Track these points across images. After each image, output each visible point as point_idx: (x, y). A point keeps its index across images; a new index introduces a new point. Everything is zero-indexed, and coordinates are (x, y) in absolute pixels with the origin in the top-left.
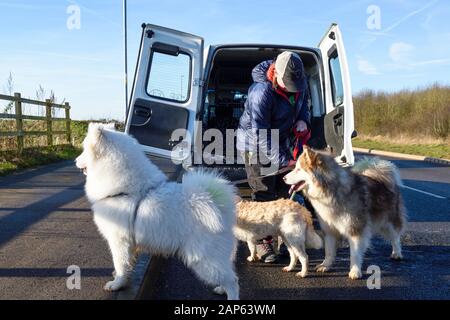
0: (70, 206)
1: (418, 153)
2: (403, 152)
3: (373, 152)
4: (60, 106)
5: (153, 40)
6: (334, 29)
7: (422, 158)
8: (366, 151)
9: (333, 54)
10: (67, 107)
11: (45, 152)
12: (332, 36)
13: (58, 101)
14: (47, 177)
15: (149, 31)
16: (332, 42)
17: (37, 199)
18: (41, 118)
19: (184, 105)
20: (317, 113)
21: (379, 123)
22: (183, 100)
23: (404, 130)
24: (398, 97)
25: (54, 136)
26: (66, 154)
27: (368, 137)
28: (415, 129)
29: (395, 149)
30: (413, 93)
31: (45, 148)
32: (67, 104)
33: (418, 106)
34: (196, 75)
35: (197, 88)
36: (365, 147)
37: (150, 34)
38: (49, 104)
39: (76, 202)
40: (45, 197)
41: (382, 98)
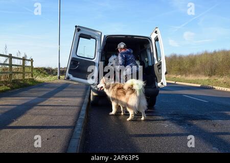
0: (42, 104)
1: (197, 83)
2: (191, 83)
3: (177, 83)
4: (29, 60)
5: (80, 32)
6: (157, 30)
7: (199, 85)
8: (174, 82)
9: (157, 40)
10: (32, 61)
11: (21, 82)
12: (156, 32)
13: (28, 58)
14: (26, 93)
15: (78, 29)
16: (156, 35)
17: (26, 101)
18: (20, 66)
19: (93, 60)
20: (150, 64)
21: (180, 70)
22: (92, 58)
23: (191, 73)
24: (188, 57)
25: (25, 74)
26: (31, 83)
27: (174, 76)
28: (197, 72)
29: (187, 81)
30: (195, 56)
31: (22, 80)
32: (32, 59)
33: (198, 62)
34: (98, 48)
35: (99, 53)
36: (173, 81)
37: (79, 30)
38: (24, 59)
39: (44, 102)
40: (28, 101)
41: (181, 58)
